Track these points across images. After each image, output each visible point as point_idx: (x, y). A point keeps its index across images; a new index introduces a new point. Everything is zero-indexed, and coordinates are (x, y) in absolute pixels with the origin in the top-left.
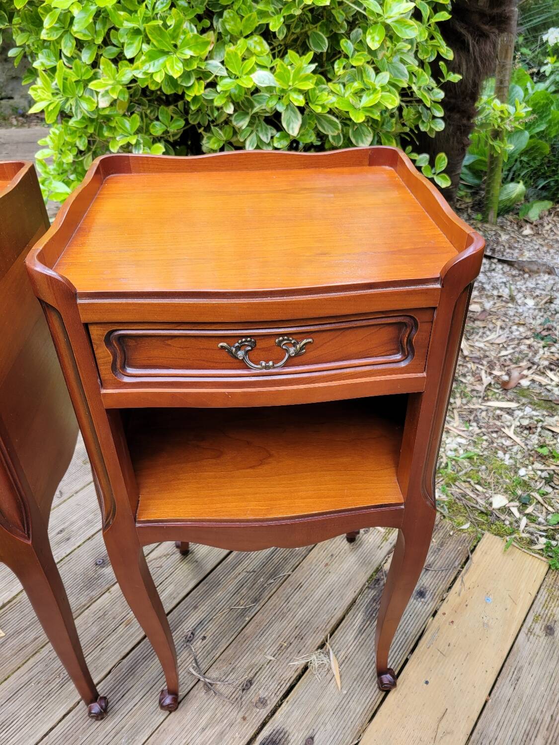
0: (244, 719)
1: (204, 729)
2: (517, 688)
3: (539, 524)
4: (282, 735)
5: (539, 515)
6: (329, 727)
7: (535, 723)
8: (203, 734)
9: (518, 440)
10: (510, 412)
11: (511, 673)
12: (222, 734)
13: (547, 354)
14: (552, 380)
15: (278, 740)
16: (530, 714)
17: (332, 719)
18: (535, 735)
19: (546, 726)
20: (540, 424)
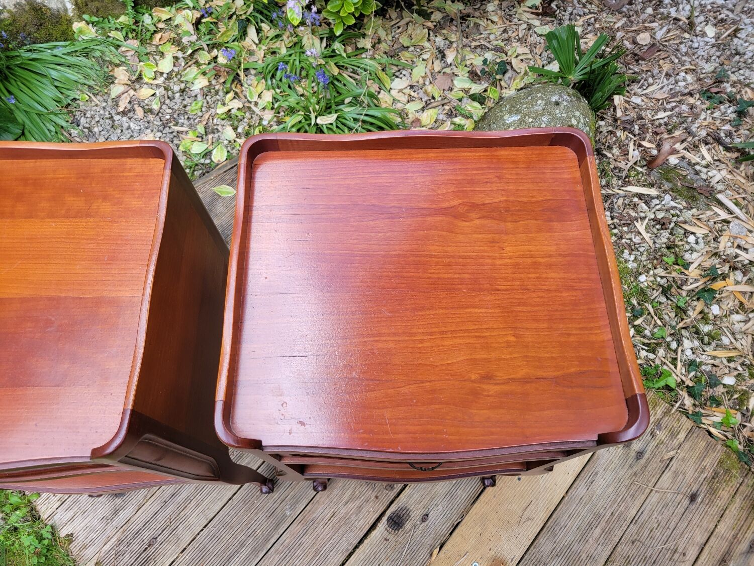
0: (377, 497)
1: (346, 503)
2: (590, 489)
3: (644, 337)
4: (405, 511)
5: (647, 327)
6: (440, 508)
7: (598, 517)
8: (346, 506)
9: (647, 236)
10: (647, 199)
11: (588, 477)
12: (360, 508)
13: (709, 120)
14: (703, 158)
15: (402, 515)
16: (596, 509)
17: (443, 502)
18: (596, 525)
19: (606, 520)
20: (675, 219)
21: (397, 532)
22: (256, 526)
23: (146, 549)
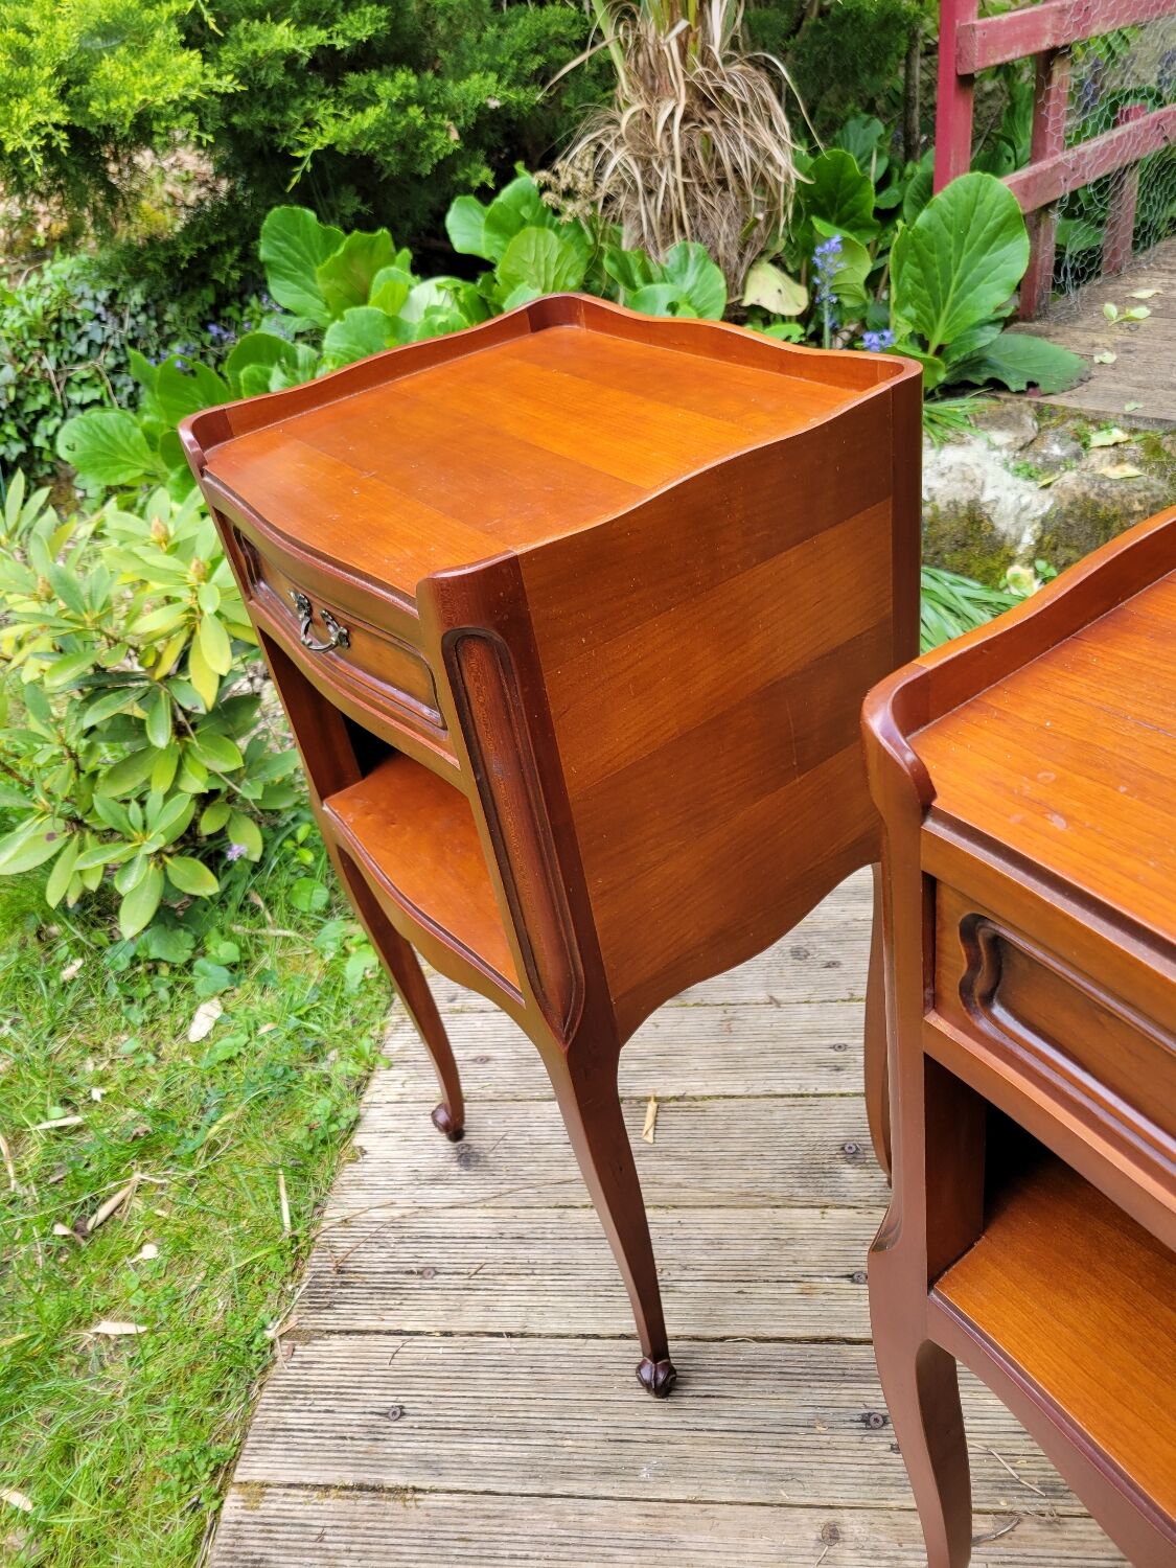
22: (575, 1430)
23: (412, 1272)
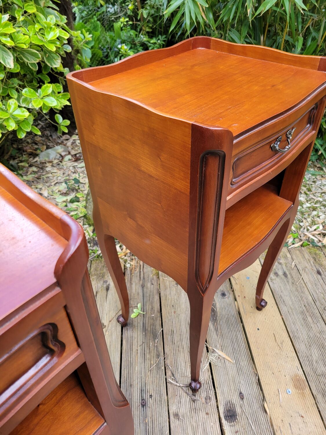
0: (207, 414)
2: (286, 305)
4: (229, 404)
6: (242, 382)
7: (302, 313)
11: (280, 300)
12: (204, 430)
15: (230, 408)
16: (298, 311)
17: (240, 377)
18: (306, 317)
19: (306, 311)
21: (237, 420)
